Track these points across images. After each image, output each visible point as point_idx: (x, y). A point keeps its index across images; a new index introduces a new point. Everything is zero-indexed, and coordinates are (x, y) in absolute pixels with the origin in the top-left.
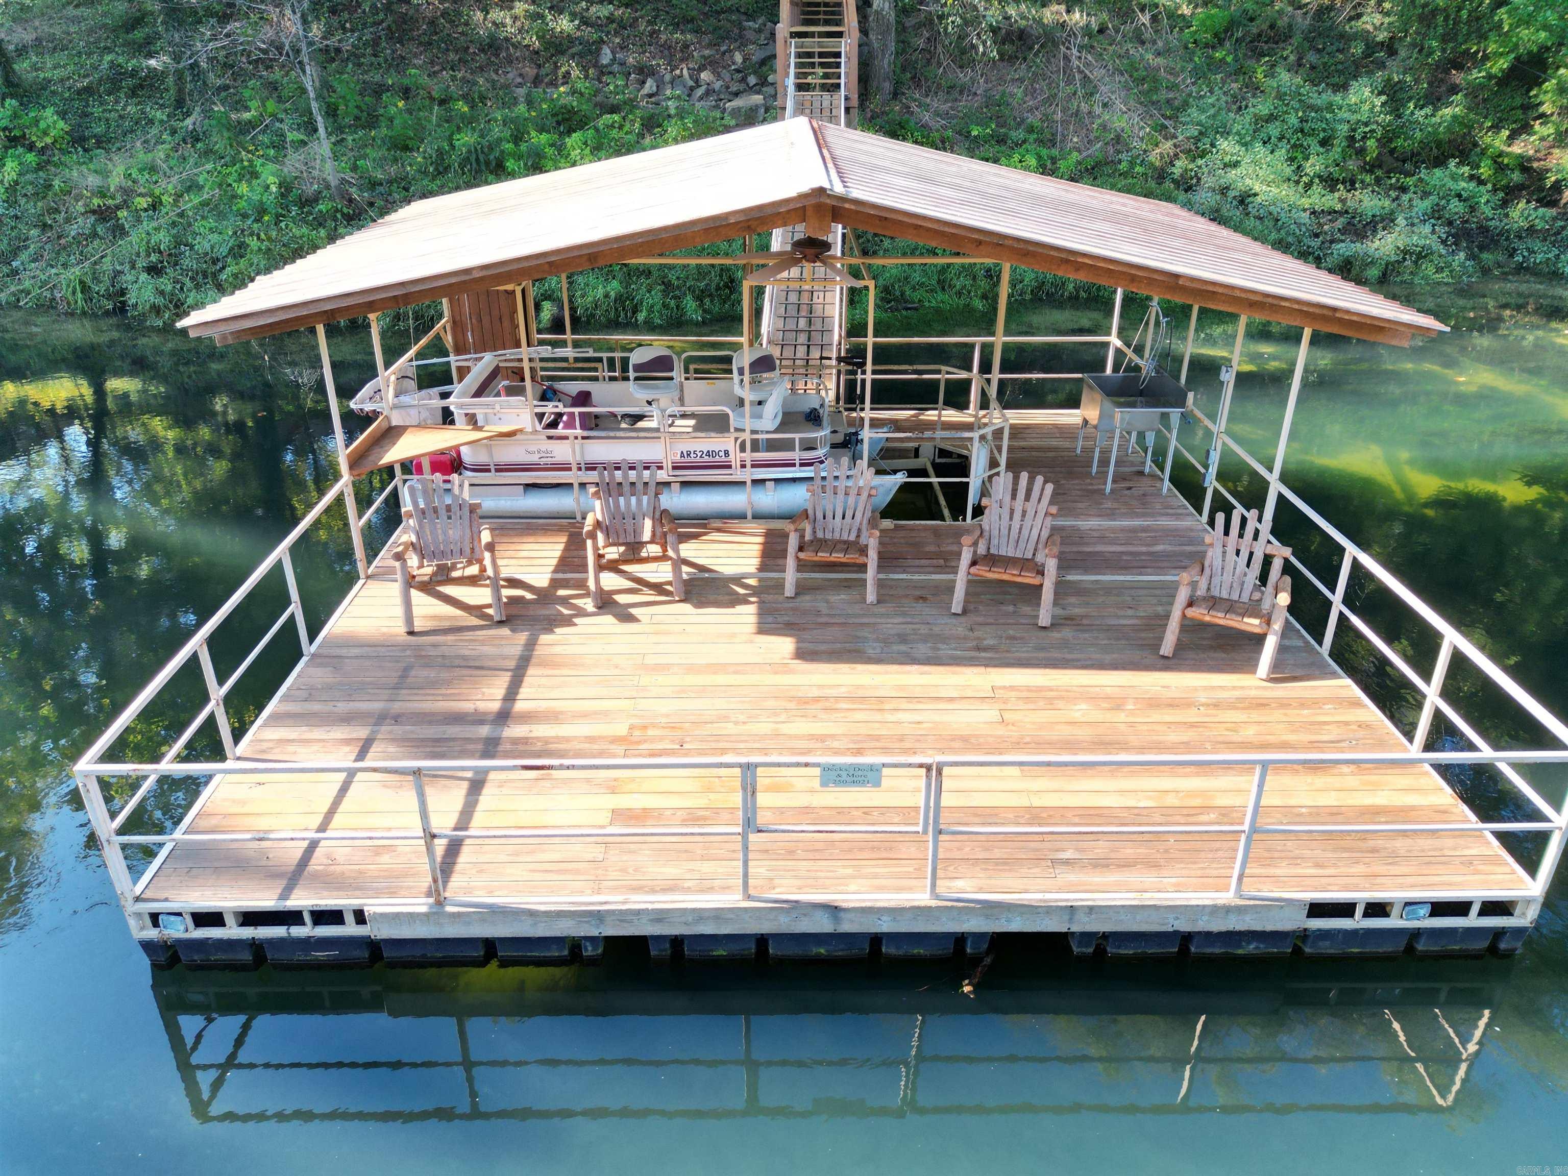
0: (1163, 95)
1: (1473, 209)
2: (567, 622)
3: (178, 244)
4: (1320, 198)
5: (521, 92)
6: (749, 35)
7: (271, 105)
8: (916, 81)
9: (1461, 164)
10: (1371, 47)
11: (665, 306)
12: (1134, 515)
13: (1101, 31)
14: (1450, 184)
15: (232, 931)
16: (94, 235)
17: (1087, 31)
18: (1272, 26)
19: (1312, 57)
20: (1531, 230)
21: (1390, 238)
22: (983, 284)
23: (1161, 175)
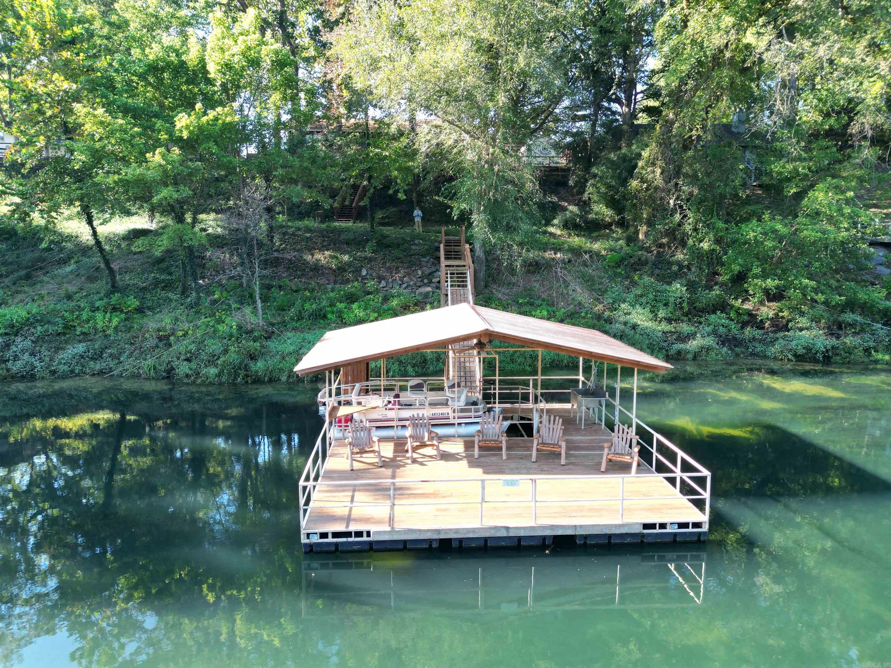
0: (597, 286)
1: (729, 330)
2: (404, 466)
3: (198, 350)
4: (665, 327)
5: (329, 287)
6: (423, 263)
7: (225, 294)
8: (494, 281)
9: (722, 312)
10: (681, 267)
11: (400, 370)
12: (591, 435)
13: (569, 261)
14: (719, 321)
15: (330, 540)
16: (157, 346)
17: (563, 261)
18: (639, 260)
19: (657, 271)
20: (754, 339)
21: (695, 343)
22: (529, 361)
23: (599, 317)
